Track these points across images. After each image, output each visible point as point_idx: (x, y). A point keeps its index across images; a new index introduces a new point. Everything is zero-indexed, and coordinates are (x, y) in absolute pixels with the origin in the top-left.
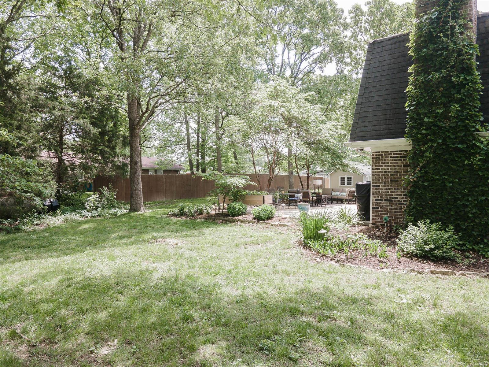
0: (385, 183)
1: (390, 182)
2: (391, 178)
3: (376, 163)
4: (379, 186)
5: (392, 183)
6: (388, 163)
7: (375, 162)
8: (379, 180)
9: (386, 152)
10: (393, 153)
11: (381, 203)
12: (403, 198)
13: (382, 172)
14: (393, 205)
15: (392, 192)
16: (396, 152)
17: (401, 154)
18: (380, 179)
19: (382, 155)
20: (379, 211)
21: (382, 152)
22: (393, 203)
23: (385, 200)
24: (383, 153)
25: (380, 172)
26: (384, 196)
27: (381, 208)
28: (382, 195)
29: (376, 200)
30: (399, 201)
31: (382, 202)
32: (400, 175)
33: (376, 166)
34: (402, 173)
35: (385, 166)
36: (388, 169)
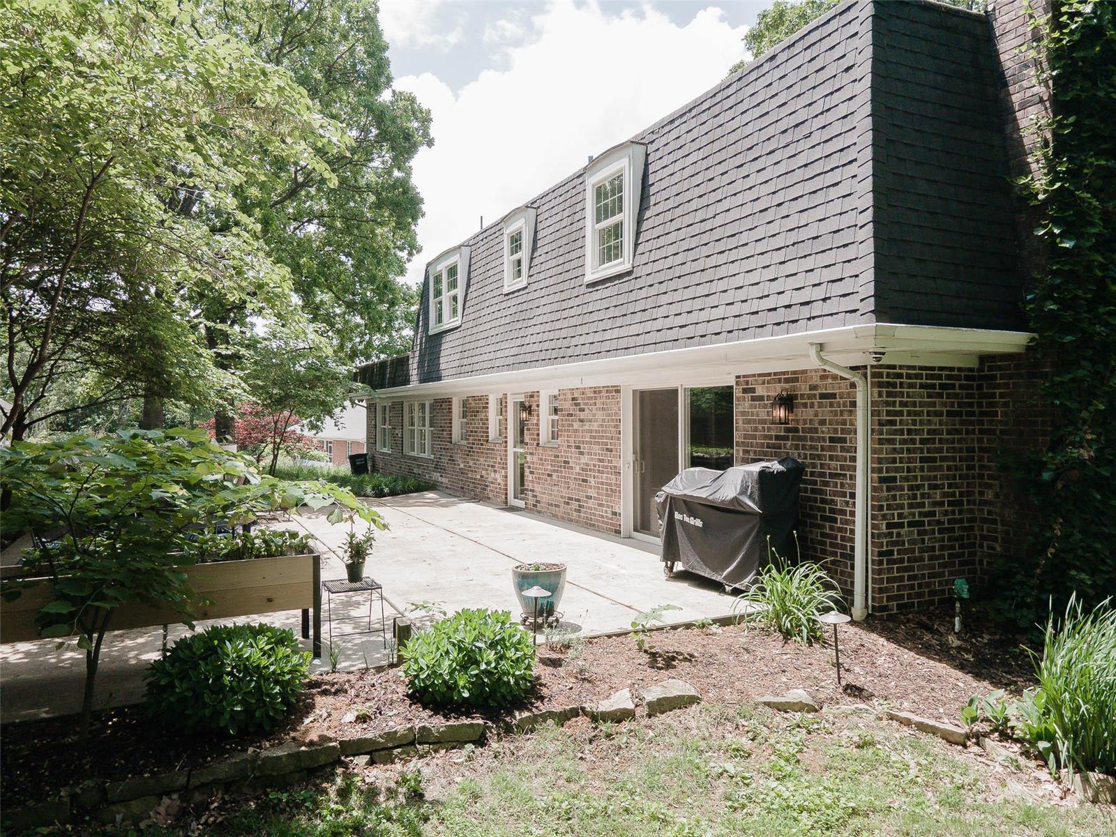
0: (909, 470)
1: (918, 465)
2: (922, 451)
3: (888, 404)
4: (894, 479)
5: (922, 469)
6: (914, 404)
7: (885, 398)
8: (894, 461)
9: (909, 367)
10: (924, 372)
11: (899, 535)
12: (946, 513)
13: (901, 432)
14: (926, 538)
15: (923, 496)
16: (931, 371)
17: (940, 377)
18: (898, 456)
19: (900, 376)
20: (895, 562)
21: (901, 367)
22: (925, 532)
23: (911, 524)
24: (904, 372)
25: (896, 432)
26: (906, 511)
27: (899, 552)
28: (901, 507)
29: (889, 526)
30: (939, 522)
31: (903, 531)
32: (941, 441)
33: (888, 413)
34: (945, 436)
35: (909, 414)
36: (914, 422)
